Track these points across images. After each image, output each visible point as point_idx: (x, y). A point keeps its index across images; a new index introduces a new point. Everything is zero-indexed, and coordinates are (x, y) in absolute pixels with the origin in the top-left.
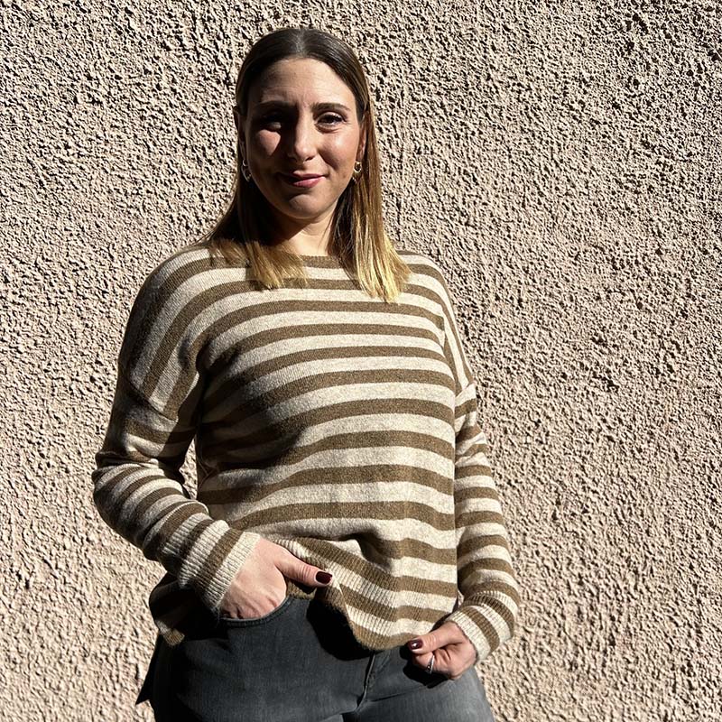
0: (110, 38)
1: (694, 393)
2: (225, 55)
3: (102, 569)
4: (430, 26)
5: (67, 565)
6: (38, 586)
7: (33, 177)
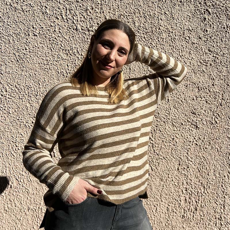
0: (40, 15)
1: (224, 130)
2: (76, 21)
3: (35, 182)
4: (141, 12)
5: (24, 181)
6: (14, 187)
7: (15, 59)
